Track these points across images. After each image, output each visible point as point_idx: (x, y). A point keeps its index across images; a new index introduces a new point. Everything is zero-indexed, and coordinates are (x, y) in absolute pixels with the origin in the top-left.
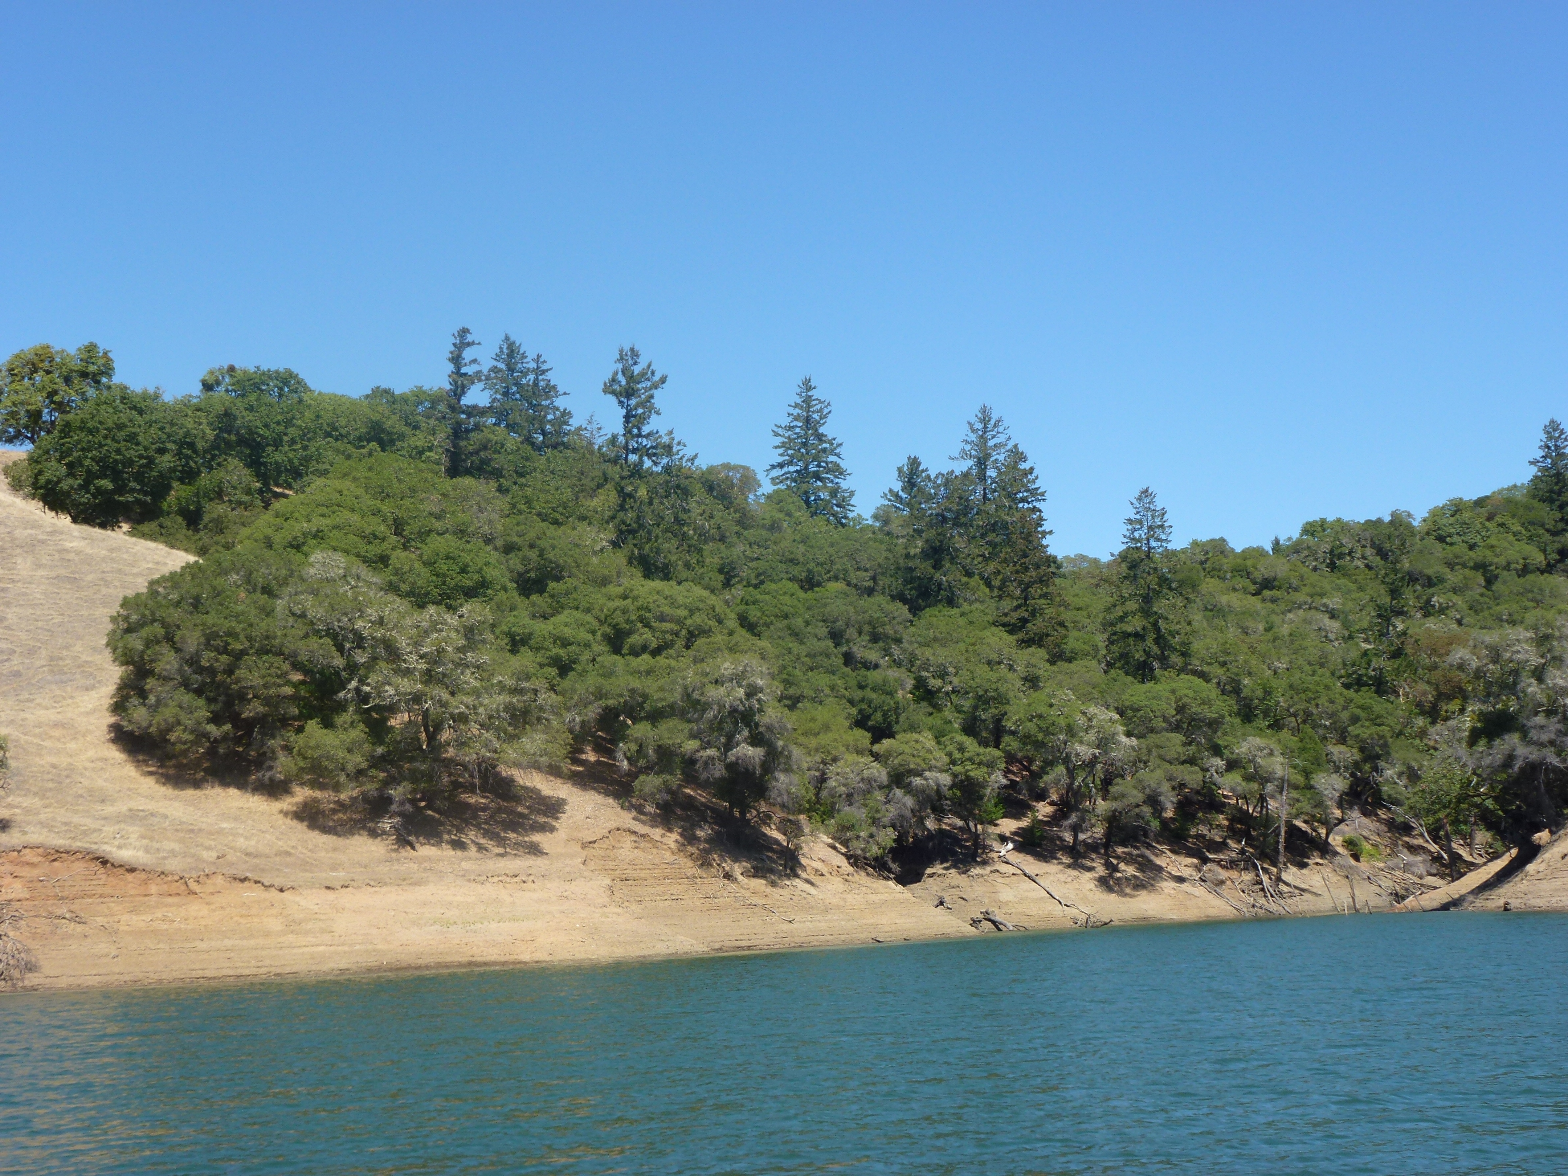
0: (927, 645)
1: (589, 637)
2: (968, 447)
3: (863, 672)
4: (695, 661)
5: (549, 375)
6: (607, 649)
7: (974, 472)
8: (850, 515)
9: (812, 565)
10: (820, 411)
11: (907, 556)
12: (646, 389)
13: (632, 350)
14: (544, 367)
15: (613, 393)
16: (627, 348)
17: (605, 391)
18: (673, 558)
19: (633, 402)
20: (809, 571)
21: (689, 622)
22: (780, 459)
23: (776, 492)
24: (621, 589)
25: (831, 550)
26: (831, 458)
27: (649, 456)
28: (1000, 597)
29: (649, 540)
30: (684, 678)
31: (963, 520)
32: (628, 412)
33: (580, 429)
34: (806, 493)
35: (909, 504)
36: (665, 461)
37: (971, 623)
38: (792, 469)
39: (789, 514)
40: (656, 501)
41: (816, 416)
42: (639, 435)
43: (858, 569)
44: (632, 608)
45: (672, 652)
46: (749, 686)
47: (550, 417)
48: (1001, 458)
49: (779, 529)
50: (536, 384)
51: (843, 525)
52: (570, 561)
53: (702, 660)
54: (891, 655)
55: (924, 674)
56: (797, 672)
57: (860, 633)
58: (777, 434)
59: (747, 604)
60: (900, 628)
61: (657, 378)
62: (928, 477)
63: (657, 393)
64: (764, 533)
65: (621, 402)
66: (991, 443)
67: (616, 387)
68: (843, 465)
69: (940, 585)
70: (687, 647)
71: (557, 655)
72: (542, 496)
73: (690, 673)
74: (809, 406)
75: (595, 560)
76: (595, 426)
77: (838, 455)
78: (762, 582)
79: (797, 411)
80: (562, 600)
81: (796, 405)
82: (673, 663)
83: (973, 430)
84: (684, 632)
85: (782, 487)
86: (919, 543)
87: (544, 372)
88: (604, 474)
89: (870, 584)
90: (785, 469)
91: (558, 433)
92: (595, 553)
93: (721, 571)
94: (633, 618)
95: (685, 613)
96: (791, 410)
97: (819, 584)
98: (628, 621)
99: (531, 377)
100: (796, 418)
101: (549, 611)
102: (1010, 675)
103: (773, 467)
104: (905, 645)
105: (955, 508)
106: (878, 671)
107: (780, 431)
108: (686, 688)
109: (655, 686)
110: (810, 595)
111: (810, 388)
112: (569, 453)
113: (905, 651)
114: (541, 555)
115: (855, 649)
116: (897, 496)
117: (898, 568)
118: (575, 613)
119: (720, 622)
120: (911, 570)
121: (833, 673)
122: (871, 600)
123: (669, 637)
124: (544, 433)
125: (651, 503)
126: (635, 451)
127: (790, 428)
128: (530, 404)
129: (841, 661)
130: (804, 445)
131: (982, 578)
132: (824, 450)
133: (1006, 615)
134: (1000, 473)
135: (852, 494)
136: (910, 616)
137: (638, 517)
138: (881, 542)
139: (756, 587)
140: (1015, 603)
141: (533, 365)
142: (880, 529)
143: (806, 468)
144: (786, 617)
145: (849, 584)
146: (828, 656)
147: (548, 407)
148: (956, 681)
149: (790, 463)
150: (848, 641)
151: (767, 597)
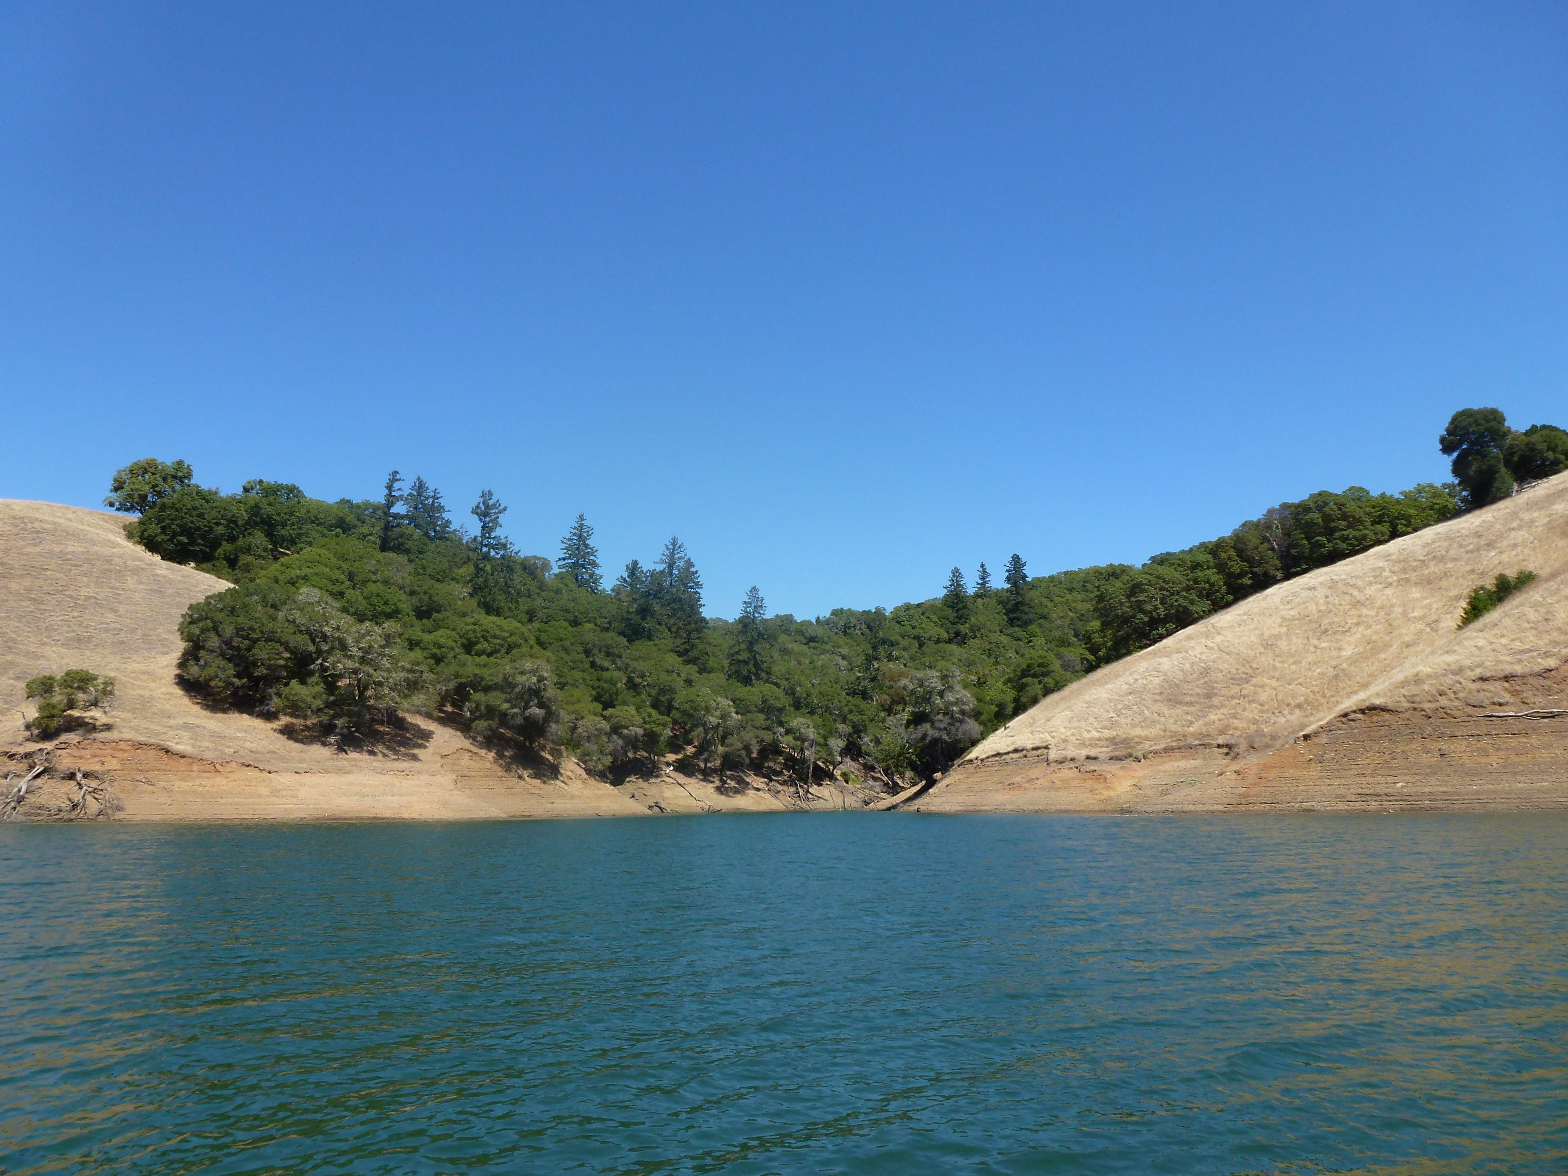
0: (636, 660)
1: (454, 644)
2: (664, 558)
3: (600, 672)
4: (511, 661)
5: (440, 500)
6: (463, 651)
7: (667, 570)
8: (599, 588)
9: (577, 614)
10: (588, 532)
11: (628, 612)
12: (495, 513)
13: (489, 491)
14: (438, 496)
15: (477, 514)
16: (486, 491)
17: (472, 512)
18: (503, 605)
19: (487, 519)
20: (576, 617)
21: (509, 640)
22: (564, 556)
23: (560, 573)
24: (473, 620)
25: (588, 606)
26: (591, 557)
27: (494, 549)
28: (676, 637)
29: (490, 594)
30: (505, 670)
31: (659, 595)
32: (484, 524)
33: (455, 530)
34: (577, 575)
35: (631, 585)
36: (502, 552)
37: (659, 650)
38: (570, 561)
39: (566, 585)
40: (496, 573)
41: (585, 535)
42: (489, 538)
43: (602, 617)
44: (478, 630)
45: (498, 655)
46: (540, 676)
47: (439, 523)
48: (681, 564)
49: (561, 593)
50: (433, 502)
51: (595, 593)
52: (446, 602)
53: (515, 661)
54: (616, 664)
55: (633, 675)
56: (565, 670)
57: (600, 651)
58: (563, 542)
59: (540, 631)
60: (622, 650)
61: (501, 508)
62: (642, 571)
63: (500, 515)
64: (552, 594)
65: (481, 519)
66: (676, 556)
67: (478, 511)
68: (598, 562)
69: (644, 628)
70: (507, 653)
71: (435, 653)
72: (432, 566)
73: (508, 667)
74: (582, 529)
75: (460, 603)
76: (464, 530)
77: (595, 556)
78: (549, 621)
79: (575, 531)
80: (440, 623)
81: (575, 528)
82: (499, 661)
83: (668, 549)
84: (506, 645)
85: (564, 570)
86: (635, 606)
87: (438, 498)
88: (468, 557)
89: (608, 625)
90: (567, 561)
91: (443, 531)
92: (460, 599)
93: (527, 613)
94: (479, 635)
95: (508, 635)
96: (572, 530)
97: (580, 624)
98: (475, 637)
99: (431, 500)
100: (574, 535)
101: (432, 628)
102: (678, 679)
103: (560, 559)
104: (623, 659)
105: (655, 589)
106: (609, 672)
107: (565, 541)
108: (505, 675)
109: (488, 673)
110: (575, 629)
111: (583, 520)
112: (448, 543)
113: (623, 662)
114: (430, 598)
115: (597, 660)
116: (625, 579)
117: (623, 618)
118: (446, 630)
119: (526, 641)
120: (630, 620)
121: (584, 671)
122: (607, 634)
123: (497, 647)
124: (435, 531)
125: (492, 574)
126: (486, 546)
127: (571, 540)
128: (429, 515)
129: (589, 665)
130: (578, 549)
131: (667, 626)
132: (588, 553)
133: (678, 647)
134: (680, 572)
135: (601, 577)
136: (628, 644)
137: (485, 581)
138: (615, 604)
139: (546, 623)
140: (683, 641)
141: (432, 494)
142: (615, 597)
143: (578, 561)
144: (561, 640)
145: (596, 625)
146: (582, 662)
147: (438, 517)
148: (649, 679)
149: (569, 558)
150: (593, 655)
151: (552, 629)
